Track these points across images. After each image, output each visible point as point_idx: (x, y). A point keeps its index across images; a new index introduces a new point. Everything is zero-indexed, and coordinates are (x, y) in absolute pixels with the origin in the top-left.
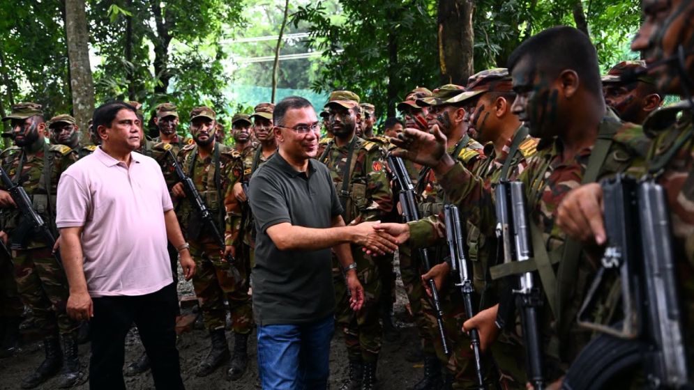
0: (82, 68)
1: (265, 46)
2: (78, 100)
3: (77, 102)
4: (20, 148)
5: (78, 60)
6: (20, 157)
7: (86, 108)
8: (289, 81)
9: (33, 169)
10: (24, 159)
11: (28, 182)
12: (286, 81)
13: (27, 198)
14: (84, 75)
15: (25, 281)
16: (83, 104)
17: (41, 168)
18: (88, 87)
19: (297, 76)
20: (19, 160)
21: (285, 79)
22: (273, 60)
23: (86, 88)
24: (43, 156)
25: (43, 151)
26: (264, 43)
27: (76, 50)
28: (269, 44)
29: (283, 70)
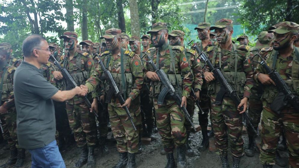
0: (135, 14)
1: (185, 7)
2: (134, 29)
3: (133, 30)
4: (156, 48)
5: (134, 11)
6: (156, 53)
7: (137, 32)
8: (195, 22)
9: (165, 60)
10: (159, 54)
11: (164, 67)
12: (194, 22)
13: (165, 76)
14: (136, 17)
15: (163, 122)
16: (136, 31)
17: (170, 59)
18: (138, 23)
19: (199, 20)
20: (156, 55)
21: (194, 21)
22: (205, 11)
23: (137, 23)
24: (169, 52)
25: (169, 50)
26: (185, 6)
27: (133, 6)
28: (187, 6)
29: (193, 17)
